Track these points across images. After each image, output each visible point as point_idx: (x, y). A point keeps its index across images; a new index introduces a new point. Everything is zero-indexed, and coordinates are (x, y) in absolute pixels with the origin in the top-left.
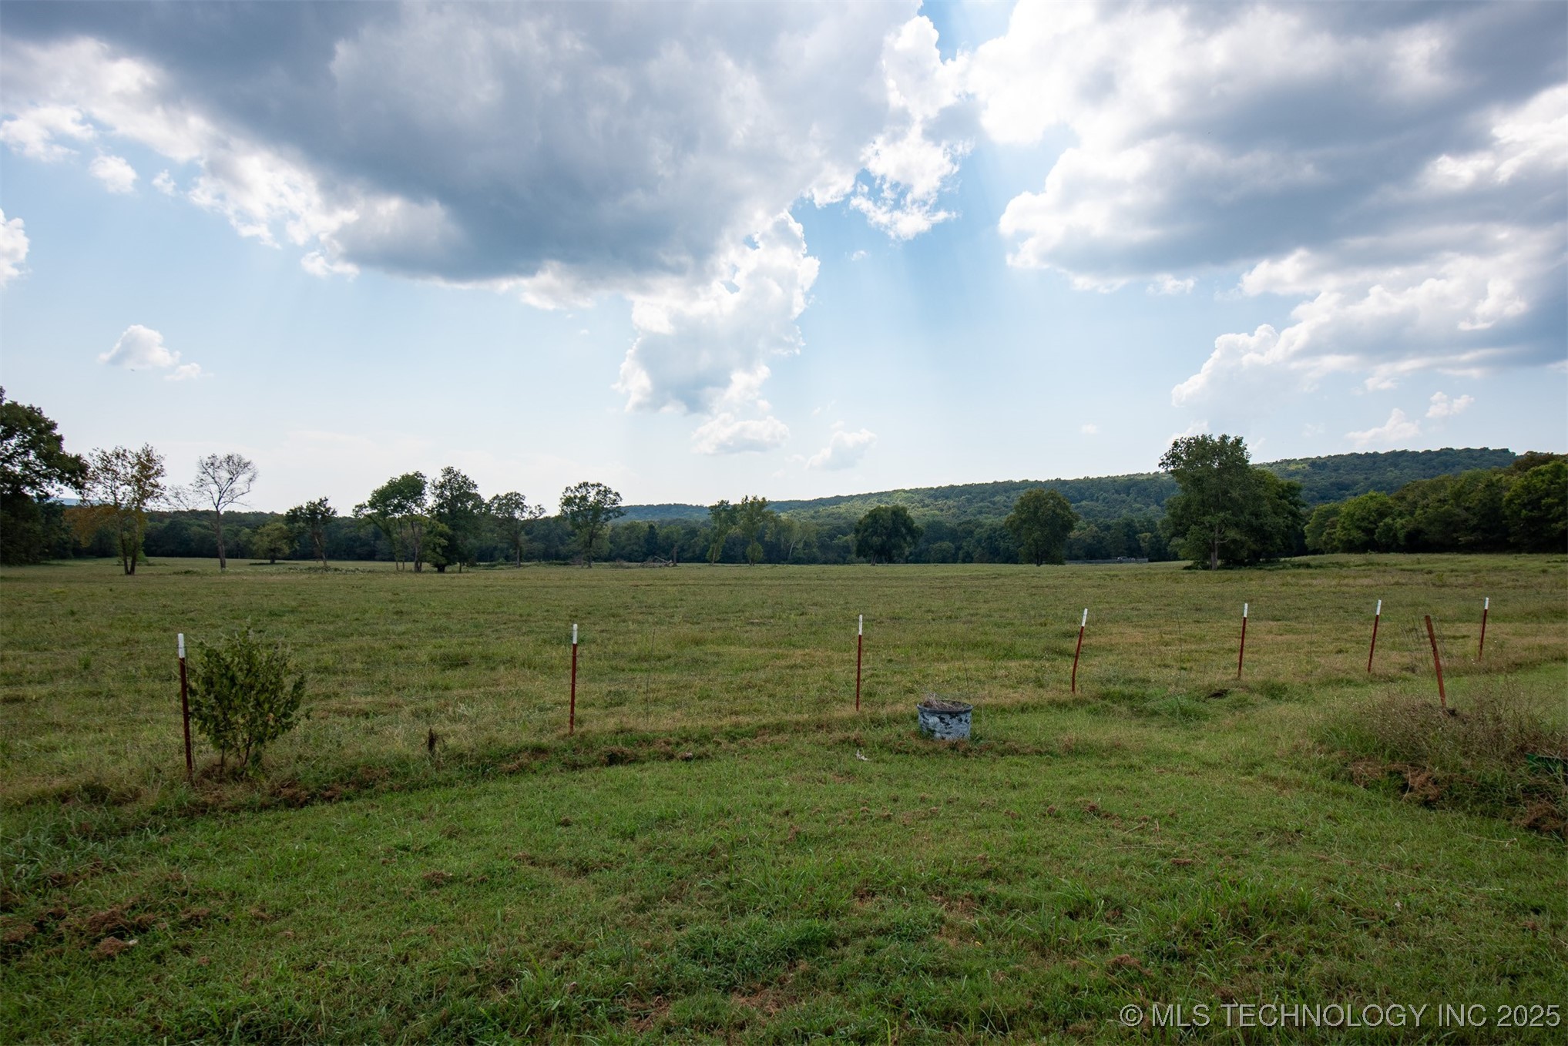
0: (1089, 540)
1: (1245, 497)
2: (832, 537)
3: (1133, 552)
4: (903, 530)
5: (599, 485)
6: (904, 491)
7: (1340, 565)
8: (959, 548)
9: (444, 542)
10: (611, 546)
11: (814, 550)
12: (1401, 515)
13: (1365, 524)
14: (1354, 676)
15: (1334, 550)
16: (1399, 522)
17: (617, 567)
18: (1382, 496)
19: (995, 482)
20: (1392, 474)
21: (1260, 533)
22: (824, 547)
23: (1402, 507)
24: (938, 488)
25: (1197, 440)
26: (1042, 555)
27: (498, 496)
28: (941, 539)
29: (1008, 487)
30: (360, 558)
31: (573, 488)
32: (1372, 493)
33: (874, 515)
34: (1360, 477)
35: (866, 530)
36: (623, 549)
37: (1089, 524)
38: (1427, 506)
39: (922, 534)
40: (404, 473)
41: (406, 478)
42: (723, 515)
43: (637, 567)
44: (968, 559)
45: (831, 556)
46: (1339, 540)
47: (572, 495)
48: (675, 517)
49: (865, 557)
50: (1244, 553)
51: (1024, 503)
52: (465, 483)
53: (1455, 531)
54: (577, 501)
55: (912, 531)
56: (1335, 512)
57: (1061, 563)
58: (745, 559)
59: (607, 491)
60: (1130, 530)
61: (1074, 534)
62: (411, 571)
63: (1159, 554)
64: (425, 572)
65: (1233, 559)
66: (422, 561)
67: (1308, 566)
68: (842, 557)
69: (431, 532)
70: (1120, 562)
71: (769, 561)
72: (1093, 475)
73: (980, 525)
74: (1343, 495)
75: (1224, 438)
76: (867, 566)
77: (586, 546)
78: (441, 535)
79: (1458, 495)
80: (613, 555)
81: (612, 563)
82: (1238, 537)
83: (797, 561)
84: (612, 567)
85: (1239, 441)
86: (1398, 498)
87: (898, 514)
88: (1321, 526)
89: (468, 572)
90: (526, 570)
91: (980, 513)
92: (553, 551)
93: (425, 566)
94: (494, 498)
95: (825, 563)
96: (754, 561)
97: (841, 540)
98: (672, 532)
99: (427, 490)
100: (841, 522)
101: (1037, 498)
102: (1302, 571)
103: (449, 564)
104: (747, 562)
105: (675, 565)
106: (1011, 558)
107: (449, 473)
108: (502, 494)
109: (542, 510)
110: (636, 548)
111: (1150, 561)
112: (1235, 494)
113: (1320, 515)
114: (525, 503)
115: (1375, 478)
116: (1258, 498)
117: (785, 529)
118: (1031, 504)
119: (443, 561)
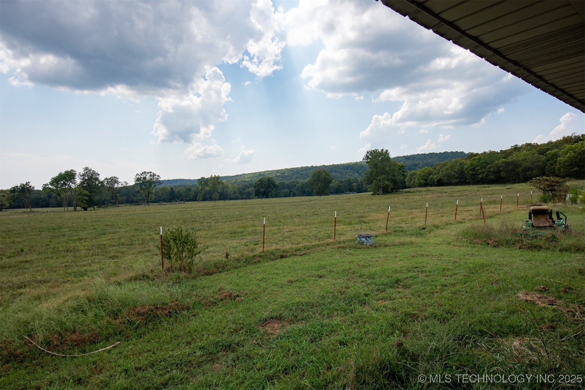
0: (336, 187)
1: (390, 170)
2: (244, 189)
3: (351, 190)
4: (272, 186)
5: (151, 172)
6: (269, 171)
7: (419, 191)
8: (291, 191)
9: (87, 198)
10: (155, 196)
11: (237, 194)
12: (435, 174)
13: (424, 178)
14: (452, 222)
15: (415, 187)
16: (435, 176)
17: (161, 205)
18: (430, 168)
19: (302, 167)
20: (430, 161)
21: (394, 182)
22: (241, 193)
23: (435, 171)
24: (281, 170)
25: (374, 151)
26: (321, 193)
27: (107, 178)
28: (284, 188)
29: (307, 169)
30: (42, 206)
31: (139, 174)
32: (426, 167)
33: (261, 181)
34: (421, 162)
35: (258, 186)
36: (160, 197)
37: (336, 181)
38: (443, 171)
39: (279, 187)
40: (66, 170)
41: (67, 172)
42: (203, 183)
43: (169, 204)
44: (294, 195)
45: (244, 196)
46: (417, 183)
47: (140, 177)
48: (180, 184)
49: (258, 196)
50: (390, 189)
51: (314, 175)
52: (94, 173)
53: (451, 179)
54: (142, 179)
55: (275, 186)
56: (415, 174)
57: (328, 195)
58: (211, 199)
59: (154, 175)
60: (350, 182)
61: (331, 185)
62: (72, 211)
63: (360, 190)
64: (78, 211)
65: (386, 191)
66: (77, 206)
67: (410, 192)
68: (248, 196)
69: (80, 194)
70: (347, 194)
71: (220, 199)
72: (336, 164)
73: (298, 183)
74: (416, 168)
75: (382, 150)
76: (259, 199)
77: (147, 197)
78: (85, 195)
79: (451, 167)
80: (156, 200)
81: (159, 203)
82: (388, 183)
83: (231, 199)
84: (159, 205)
85: (387, 151)
86: (434, 169)
87: (269, 180)
88: (411, 179)
89: (98, 210)
90: (121, 208)
91: (297, 178)
92: (130, 200)
93: (78, 208)
94: (105, 179)
95: (242, 199)
96: (216, 200)
97: (247, 190)
98: (181, 190)
99: (77, 177)
100: (247, 184)
101: (319, 172)
102: (408, 194)
103: (89, 207)
104: (213, 200)
105: (184, 203)
106: (309, 194)
107: (87, 169)
108: (109, 177)
109: (126, 183)
110: (166, 197)
111: (357, 193)
112: (387, 169)
113: (410, 175)
114: (119, 180)
115: (425, 162)
116: (394, 170)
117: (225, 187)
118: (317, 175)
119: (87, 206)
